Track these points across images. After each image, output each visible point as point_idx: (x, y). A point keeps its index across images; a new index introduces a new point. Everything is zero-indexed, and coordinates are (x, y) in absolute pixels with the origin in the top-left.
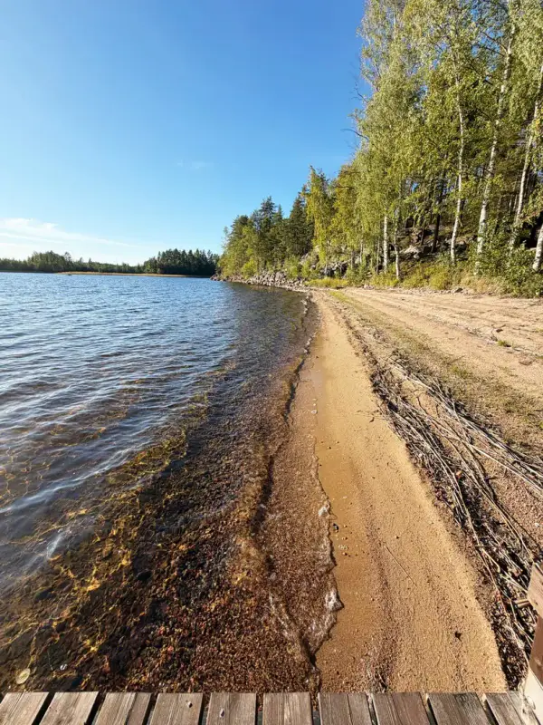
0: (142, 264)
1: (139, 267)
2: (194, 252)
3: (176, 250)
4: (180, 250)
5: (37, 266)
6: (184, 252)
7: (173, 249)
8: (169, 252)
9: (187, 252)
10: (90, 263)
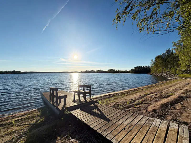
0: (130, 70)
1: (129, 71)
2: (145, 66)
3: (139, 66)
4: (140, 66)
5: (109, 72)
6: (142, 66)
7: (138, 66)
8: (137, 67)
9: (143, 66)
10: (118, 71)
